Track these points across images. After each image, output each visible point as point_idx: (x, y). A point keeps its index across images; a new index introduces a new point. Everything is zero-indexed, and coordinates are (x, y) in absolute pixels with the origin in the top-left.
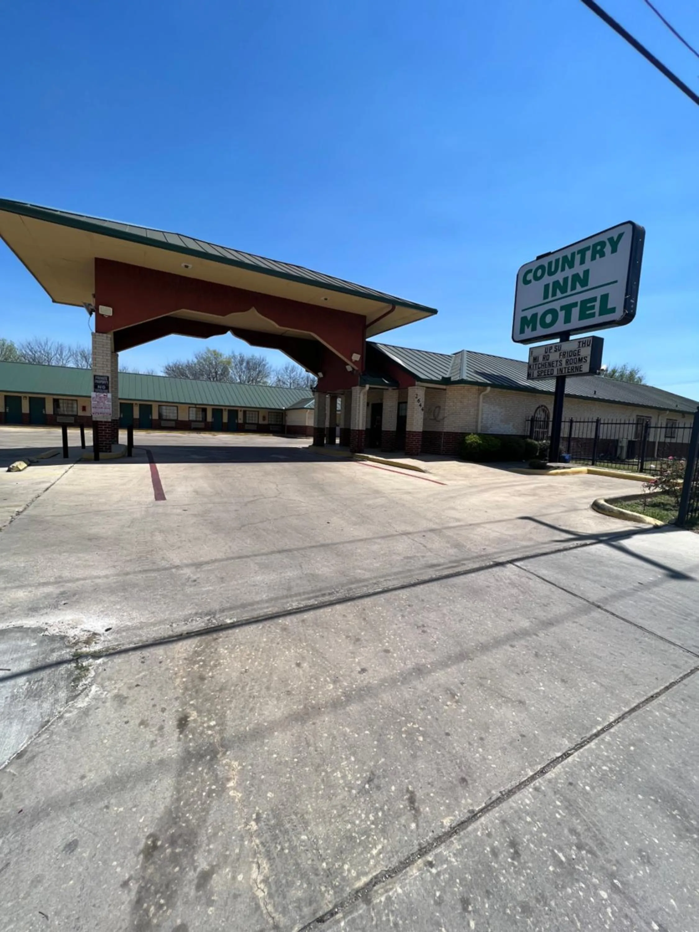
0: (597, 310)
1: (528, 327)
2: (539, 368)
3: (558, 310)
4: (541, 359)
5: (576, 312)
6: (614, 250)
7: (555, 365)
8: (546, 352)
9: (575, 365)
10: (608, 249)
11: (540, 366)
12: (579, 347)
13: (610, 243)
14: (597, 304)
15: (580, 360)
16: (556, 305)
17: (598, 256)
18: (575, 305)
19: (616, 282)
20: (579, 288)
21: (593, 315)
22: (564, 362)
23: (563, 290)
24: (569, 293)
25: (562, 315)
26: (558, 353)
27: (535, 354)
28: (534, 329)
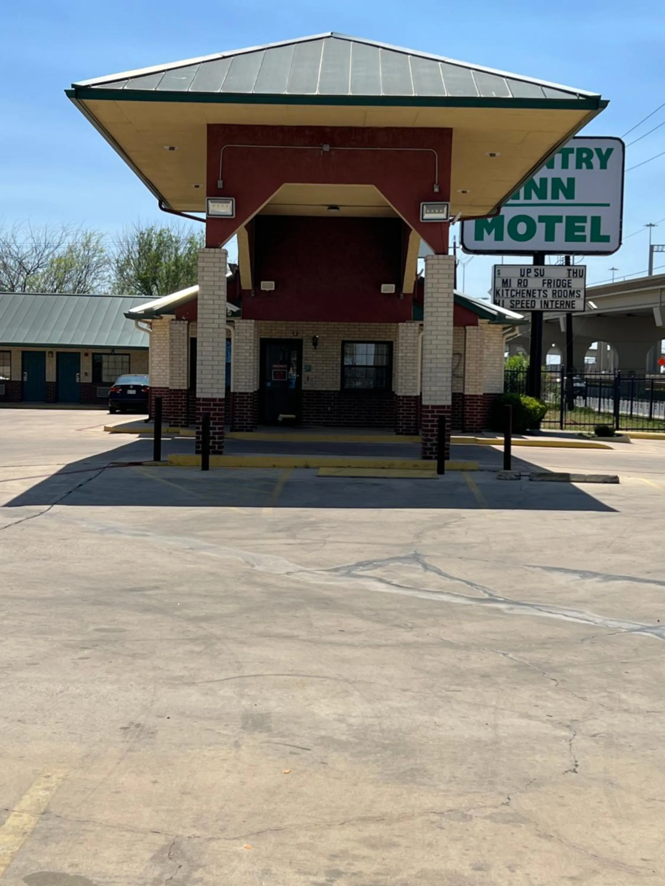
0: (588, 232)
1: (489, 233)
2: (512, 296)
3: (536, 220)
4: (514, 284)
5: (560, 229)
6: (603, 166)
7: (537, 295)
8: (522, 276)
9: (565, 300)
10: (596, 161)
11: (514, 293)
12: (569, 276)
13: (598, 153)
14: (588, 226)
15: (572, 294)
16: (534, 213)
17: (584, 165)
18: (559, 219)
19: (608, 205)
20: (562, 199)
21: (583, 239)
22: (550, 293)
23: (542, 195)
24: (549, 200)
25: (541, 228)
26: (541, 279)
27: (505, 274)
28: (499, 237)
